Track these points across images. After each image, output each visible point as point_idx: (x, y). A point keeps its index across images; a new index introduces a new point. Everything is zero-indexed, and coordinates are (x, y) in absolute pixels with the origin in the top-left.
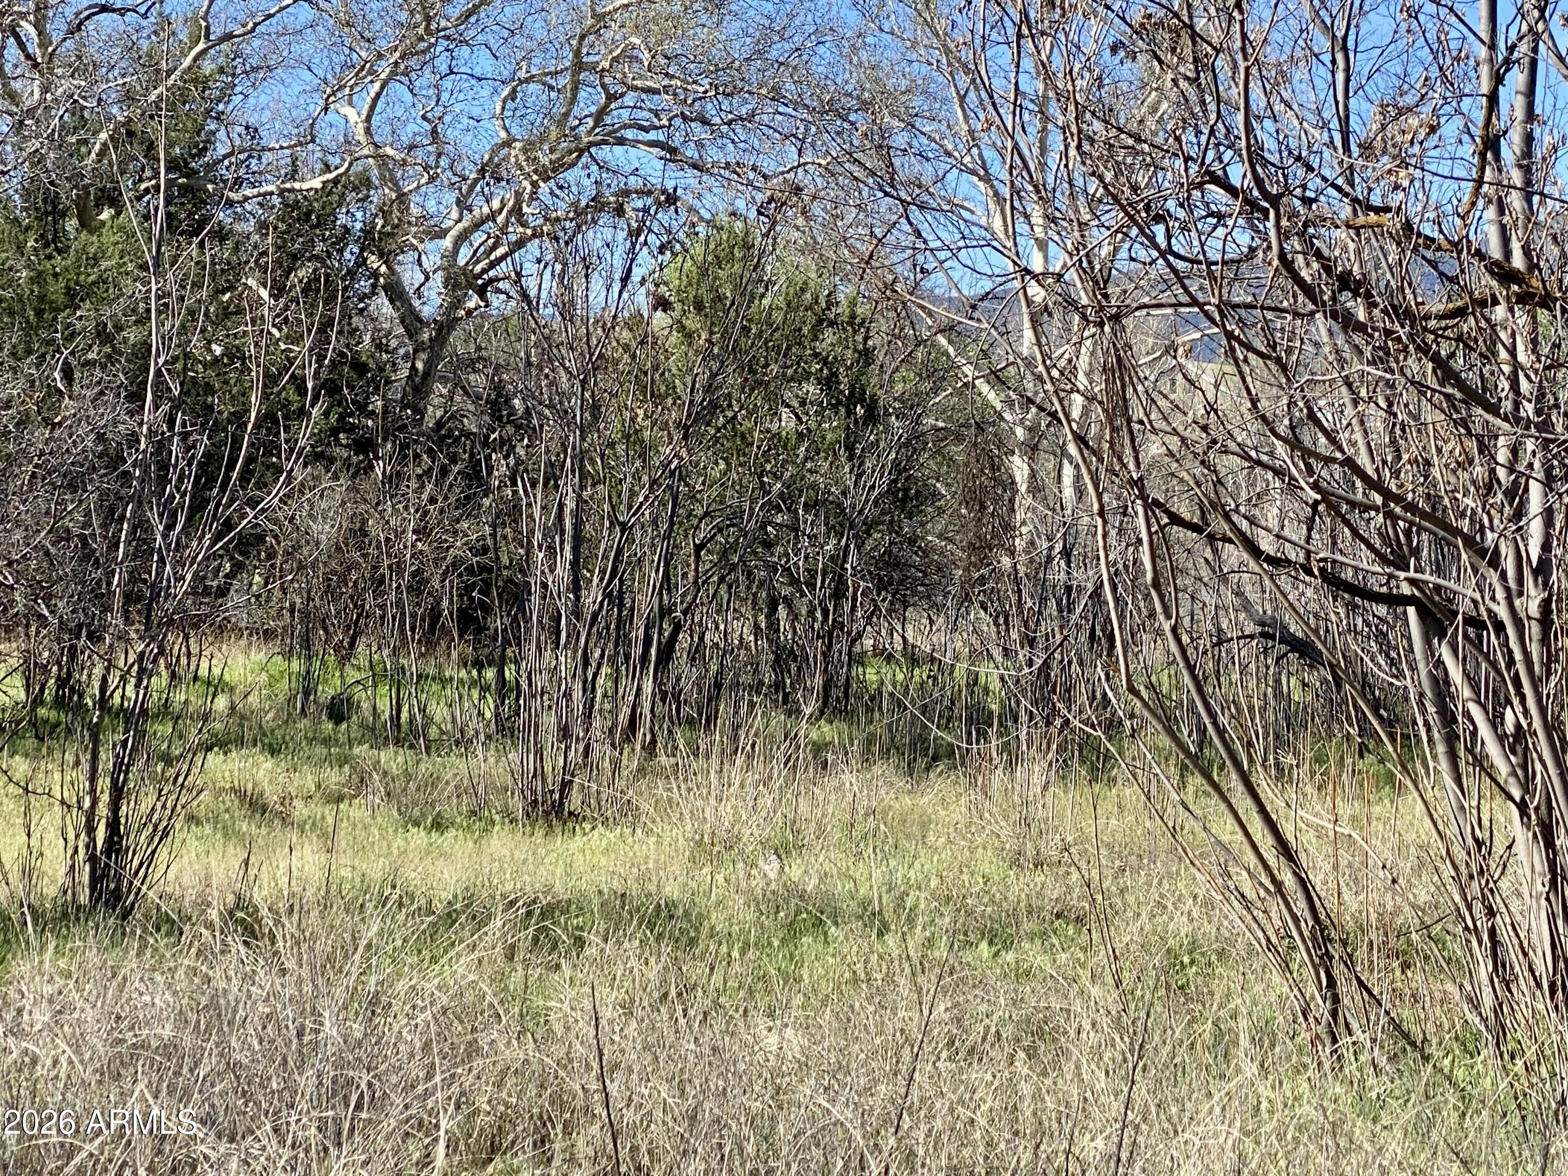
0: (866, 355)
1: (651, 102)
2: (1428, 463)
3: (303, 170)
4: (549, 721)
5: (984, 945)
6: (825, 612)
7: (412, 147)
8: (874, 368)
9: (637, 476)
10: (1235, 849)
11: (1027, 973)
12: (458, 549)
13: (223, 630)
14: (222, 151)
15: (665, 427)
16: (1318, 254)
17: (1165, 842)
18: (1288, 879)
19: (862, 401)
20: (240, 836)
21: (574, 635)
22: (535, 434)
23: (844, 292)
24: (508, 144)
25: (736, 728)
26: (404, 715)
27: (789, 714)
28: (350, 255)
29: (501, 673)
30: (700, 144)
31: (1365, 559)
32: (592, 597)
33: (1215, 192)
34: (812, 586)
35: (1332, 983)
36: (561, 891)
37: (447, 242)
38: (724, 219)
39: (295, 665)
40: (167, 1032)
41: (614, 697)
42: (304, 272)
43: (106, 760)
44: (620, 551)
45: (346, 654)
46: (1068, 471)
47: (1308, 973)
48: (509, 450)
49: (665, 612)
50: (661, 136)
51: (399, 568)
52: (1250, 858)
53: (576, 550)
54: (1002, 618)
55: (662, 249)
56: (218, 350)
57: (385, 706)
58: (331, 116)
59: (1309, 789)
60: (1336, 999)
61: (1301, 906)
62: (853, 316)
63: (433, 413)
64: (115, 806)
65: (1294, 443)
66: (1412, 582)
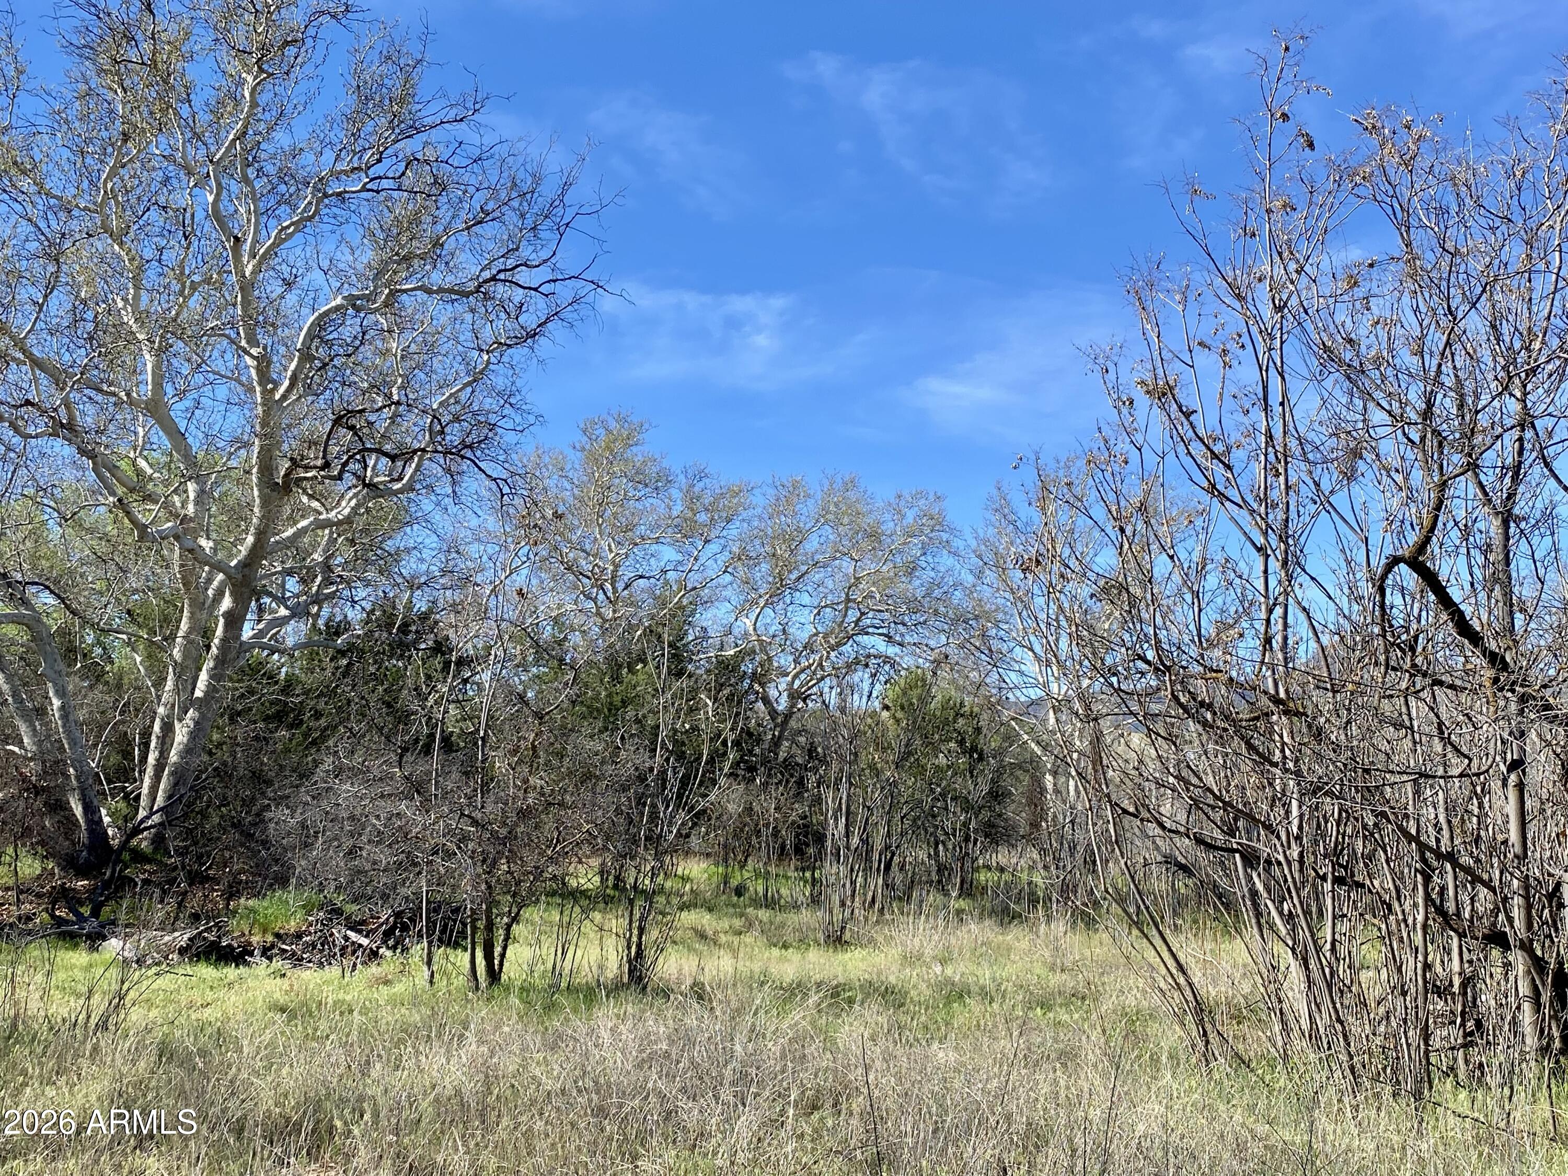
0: (978, 730)
1: (879, 616)
2: (1244, 788)
3: (726, 646)
4: (836, 899)
5: (1039, 1009)
6: (961, 848)
7: (774, 636)
8: (981, 737)
9: (874, 785)
10: (1155, 966)
11: (1059, 1023)
12: (793, 817)
13: (688, 853)
14: (690, 638)
15: (887, 762)
16: (1189, 692)
17: (1123, 960)
18: (1182, 980)
19: (976, 751)
20: (695, 950)
21: (847, 857)
22: (828, 764)
23: (968, 700)
24: (816, 635)
25: (921, 901)
26: (769, 894)
27: (945, 895)
28: (746, 685)
29: (813, 874)
30: (902, 635)
31: (1217, 834)
32: (855, 841)
33: (1141, 665)
34: (954, 836)
35: (1205, 1034)
36: (841, 980)
37: (789, 678)
38: (914, 669)
39: (720, 870)
40: (665, 1047)
41: (865, 886)
42: (726, 692)
43: (637, 915)
44: (867, 819)
45: (743, 864)
46: (1072, 783)
47: (1194, 1027)
48: (815, 770)
49: (887, 847)
50: (884, 631)
51: (767, 826)
52: (1163, 971)
53: (847, 820)
54: (1043, 851)
55: (886, 683)
56: (687, 726)
57: (760, 889)
58: (738, 623)
59: (1189, 935)
60: (1207, 1042)
61: (1188, 992)
62: (972, 712)
63: (782, 755)
64: (640, 937)
65: (1179, 778)
66: (1238, 843)
